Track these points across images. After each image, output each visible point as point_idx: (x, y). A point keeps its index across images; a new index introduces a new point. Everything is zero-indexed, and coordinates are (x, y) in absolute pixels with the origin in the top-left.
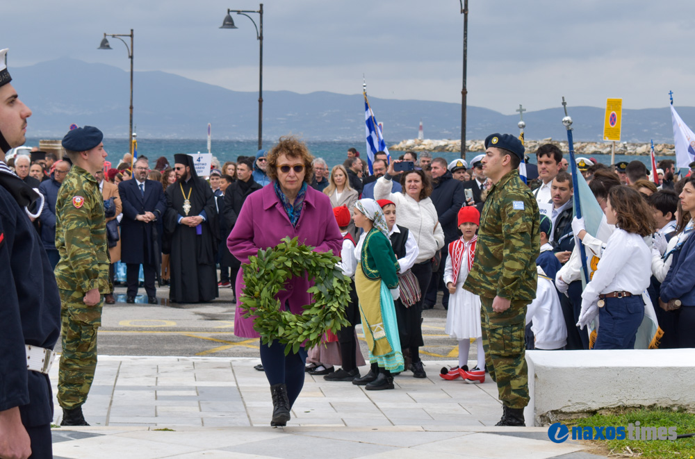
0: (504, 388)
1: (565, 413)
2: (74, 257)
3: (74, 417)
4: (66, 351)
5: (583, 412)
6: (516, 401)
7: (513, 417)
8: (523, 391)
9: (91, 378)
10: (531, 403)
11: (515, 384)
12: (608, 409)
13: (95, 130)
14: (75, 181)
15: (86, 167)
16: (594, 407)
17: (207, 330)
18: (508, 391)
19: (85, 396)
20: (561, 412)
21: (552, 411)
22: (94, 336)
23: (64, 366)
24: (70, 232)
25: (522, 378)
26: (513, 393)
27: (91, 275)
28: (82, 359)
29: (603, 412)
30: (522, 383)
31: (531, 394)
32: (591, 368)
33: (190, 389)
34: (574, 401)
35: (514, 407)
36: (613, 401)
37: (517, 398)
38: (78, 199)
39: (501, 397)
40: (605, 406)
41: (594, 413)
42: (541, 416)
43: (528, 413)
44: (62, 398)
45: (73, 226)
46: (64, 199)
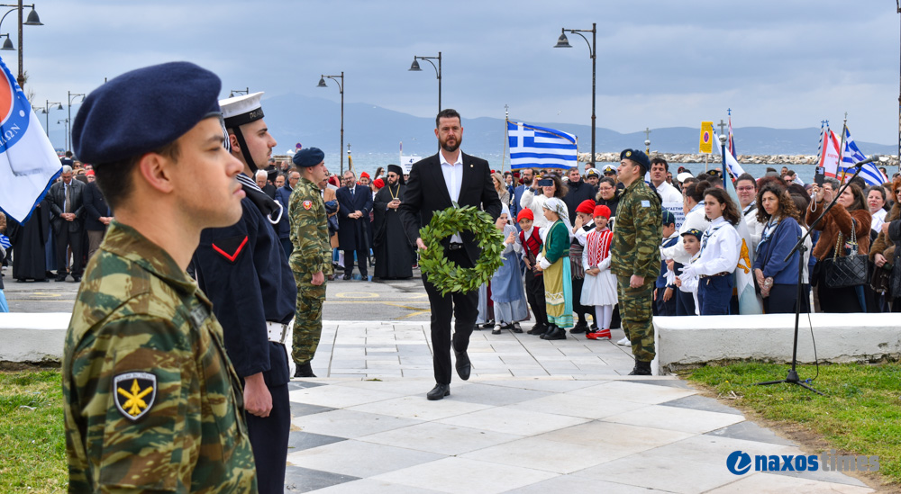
0: (636, 345)
1: (682, 365)
2: (305, 247)
3: (304, 370)
5: (696, 364)
6: (645, 355)
7: (642, 368)
8: (651, 348)
9: (317, 340)
10: (656, 357)
11: (645, 342)
12: (715, 361)
13: (319, 151)
14: (303, 189)
15: (311, 178)
16: (705, 359)
17: (403, 300)
18: (640, 347)
19: (313, 354)
20: (679, 364)
21: (672, 363)
22: (321, 309)
23: (297, 331)
24: (302, 229)
25: (650, 338)
26: (643, 350)
27: (318, 261)
29: (711, 363)
30: (650, 342)
31: (656, 351)
32: (702, 330)
34: (689, 355)
35: (644, 360)
36: (719, 355)
37: (646, 353)
38: (308, 203)
39: (635, 353)
40: (712, 359)
41: (704, 364)
42: (664, 367)
43: (654, 365)
44: (295, 356)
45: (305, 224)
46: (296, 203)
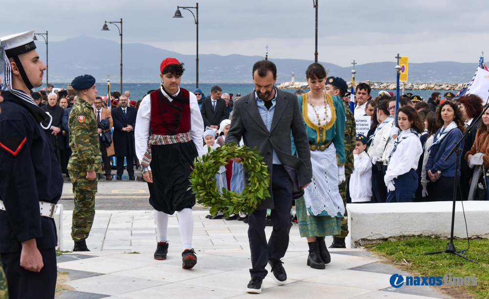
2: (80, 151)
3: (81, 246)
4: (77, 207)
7: (338, 243)
8: (344, 228)
9: (91, 223)
13: (91, 77)
14: (79, 107)
15: (85, 98)
19: (87, 234)
21: (362, 239)
22: (93, 199)
23: (75, 216)
24: (77, 137)
27: (91, 162)
28: (86, 212)
31: (349, 230)
33: (151, 229)
35: (339, 236)
38: (81, 118)
42: (355, 242)
44: (74, 235)
45: (79, 134)
46: (73, 118)
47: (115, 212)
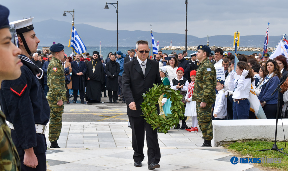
0: (204, 133)
2: (54, 89)
3: (54, 145)
4: (51, 122)
7: (207, 143)
8: (211, 134)
9: (60, 131)
11: (208, 132)
13: (61, 45)
14: (54, 62)
15: (57, 57)
17: (100, 112)
18: (206, 134)
19: (58, 137)
22: (61, 117)
23: (51, 127)
24: (52, 80)
25: (211, 130)
26: (208, 135)
27: (60, 95)
28: (57, 124)
30: (211, 132)
31: (213, 136)
33: (95, 133)
35: (208, 140)
37: (209, 137)
38: (55, 69)
44: (51, 138)
45: (54, 78)
46: (50, 69)
47: (72, 123)
